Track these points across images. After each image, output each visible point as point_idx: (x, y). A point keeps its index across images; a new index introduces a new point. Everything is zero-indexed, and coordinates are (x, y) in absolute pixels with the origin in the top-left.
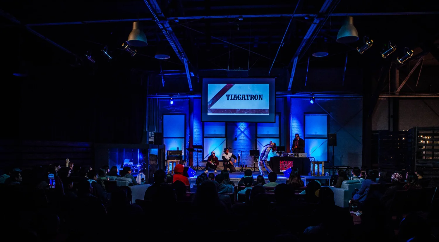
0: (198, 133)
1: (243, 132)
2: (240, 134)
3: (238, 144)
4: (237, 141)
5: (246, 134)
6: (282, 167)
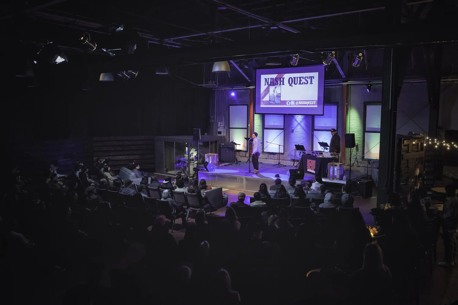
0: (258, 124)
1: (300, 124)
2: (296, 125)
3: (295, 137)
4: (294, 133)
5: (302, 125)
6: (309, 166)
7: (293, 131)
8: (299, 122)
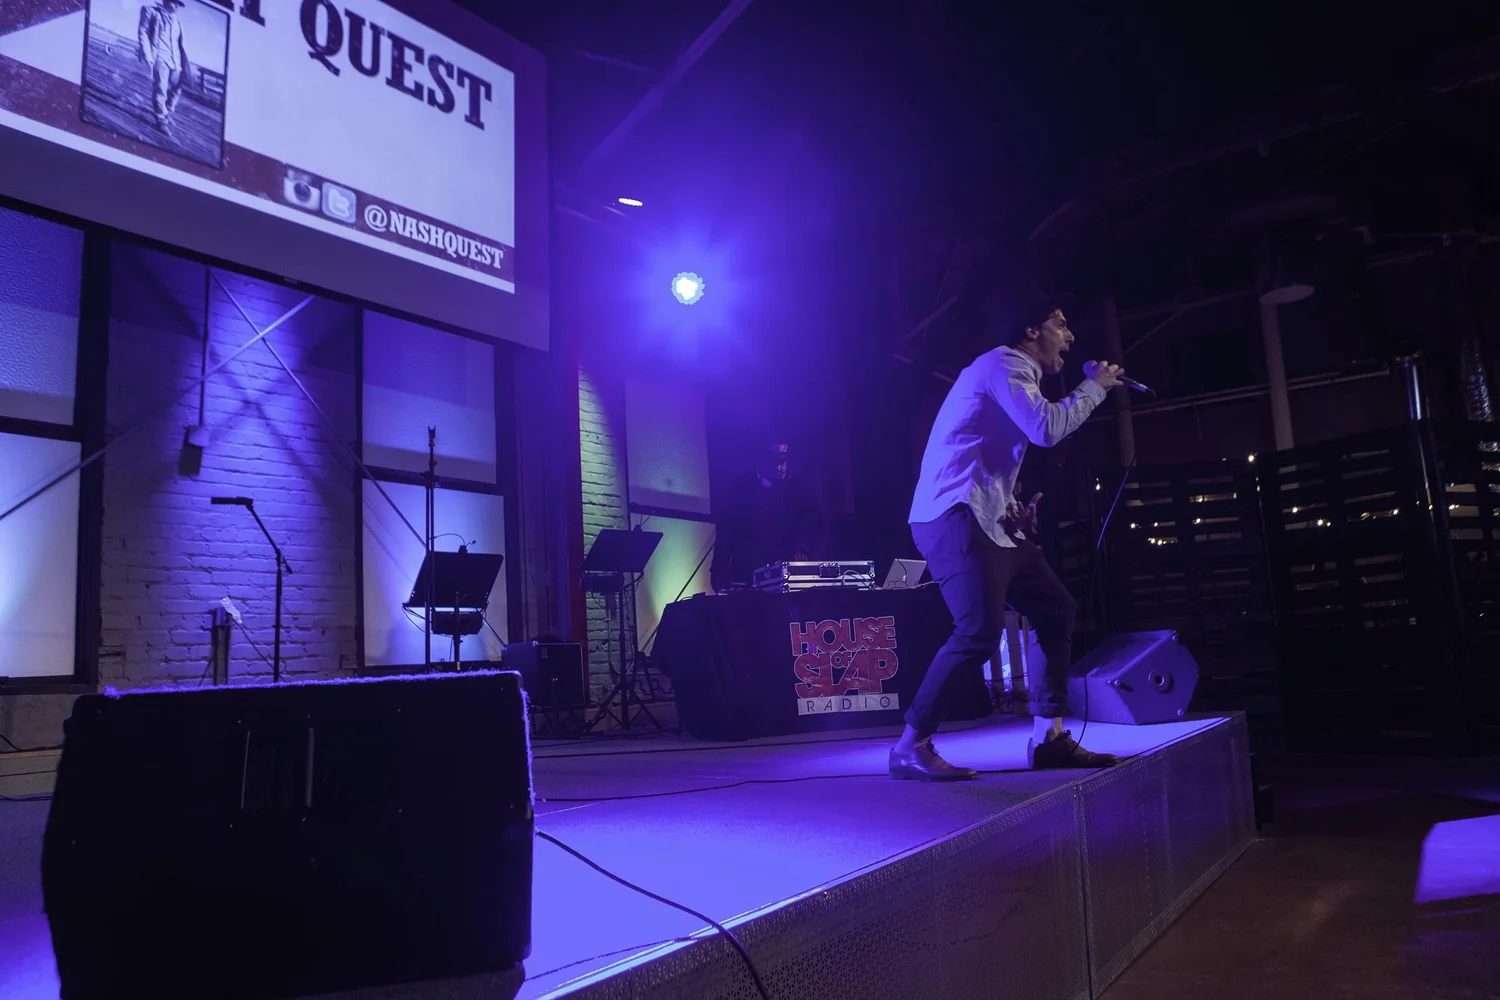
1: (258, 407)
2: (227, 416)
3: (212, 514)
4: (201, 478)
5: (280, 424)
6: (812, 674)
7: (191, 461)
8: (249, 391)
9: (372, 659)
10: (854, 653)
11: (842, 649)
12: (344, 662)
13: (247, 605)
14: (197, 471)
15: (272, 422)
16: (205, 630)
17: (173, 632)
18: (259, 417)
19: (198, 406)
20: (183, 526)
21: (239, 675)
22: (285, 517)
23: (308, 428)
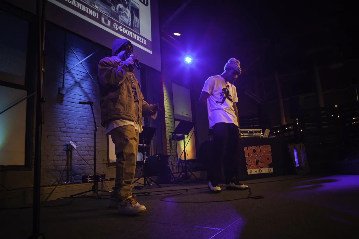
1: (79, 84)
2: (70, 85)
3: (66, 115)
4: (63, 104)
5: (85, 89)
6: (251, 162)
8: (77, 79)
9: (111, 161)
10: (261, 156)
11: (258, 155)
12: (104, 161)
13: (77, 143)
14: (62, 102)
15: (83, 89)
16: (65, 151)
17: (55, 151)
18: (80, 87)
19: (62, 82)
20: (59, 119)
21: (75, 165)
22: (87, 117)
23: (93, 91)
